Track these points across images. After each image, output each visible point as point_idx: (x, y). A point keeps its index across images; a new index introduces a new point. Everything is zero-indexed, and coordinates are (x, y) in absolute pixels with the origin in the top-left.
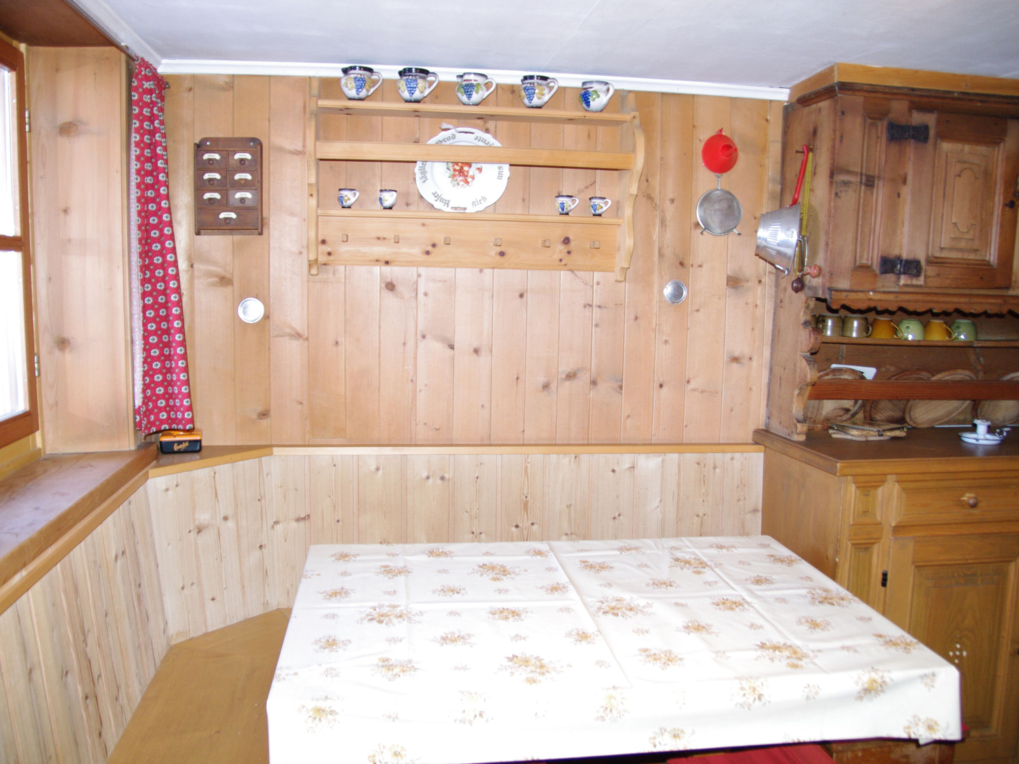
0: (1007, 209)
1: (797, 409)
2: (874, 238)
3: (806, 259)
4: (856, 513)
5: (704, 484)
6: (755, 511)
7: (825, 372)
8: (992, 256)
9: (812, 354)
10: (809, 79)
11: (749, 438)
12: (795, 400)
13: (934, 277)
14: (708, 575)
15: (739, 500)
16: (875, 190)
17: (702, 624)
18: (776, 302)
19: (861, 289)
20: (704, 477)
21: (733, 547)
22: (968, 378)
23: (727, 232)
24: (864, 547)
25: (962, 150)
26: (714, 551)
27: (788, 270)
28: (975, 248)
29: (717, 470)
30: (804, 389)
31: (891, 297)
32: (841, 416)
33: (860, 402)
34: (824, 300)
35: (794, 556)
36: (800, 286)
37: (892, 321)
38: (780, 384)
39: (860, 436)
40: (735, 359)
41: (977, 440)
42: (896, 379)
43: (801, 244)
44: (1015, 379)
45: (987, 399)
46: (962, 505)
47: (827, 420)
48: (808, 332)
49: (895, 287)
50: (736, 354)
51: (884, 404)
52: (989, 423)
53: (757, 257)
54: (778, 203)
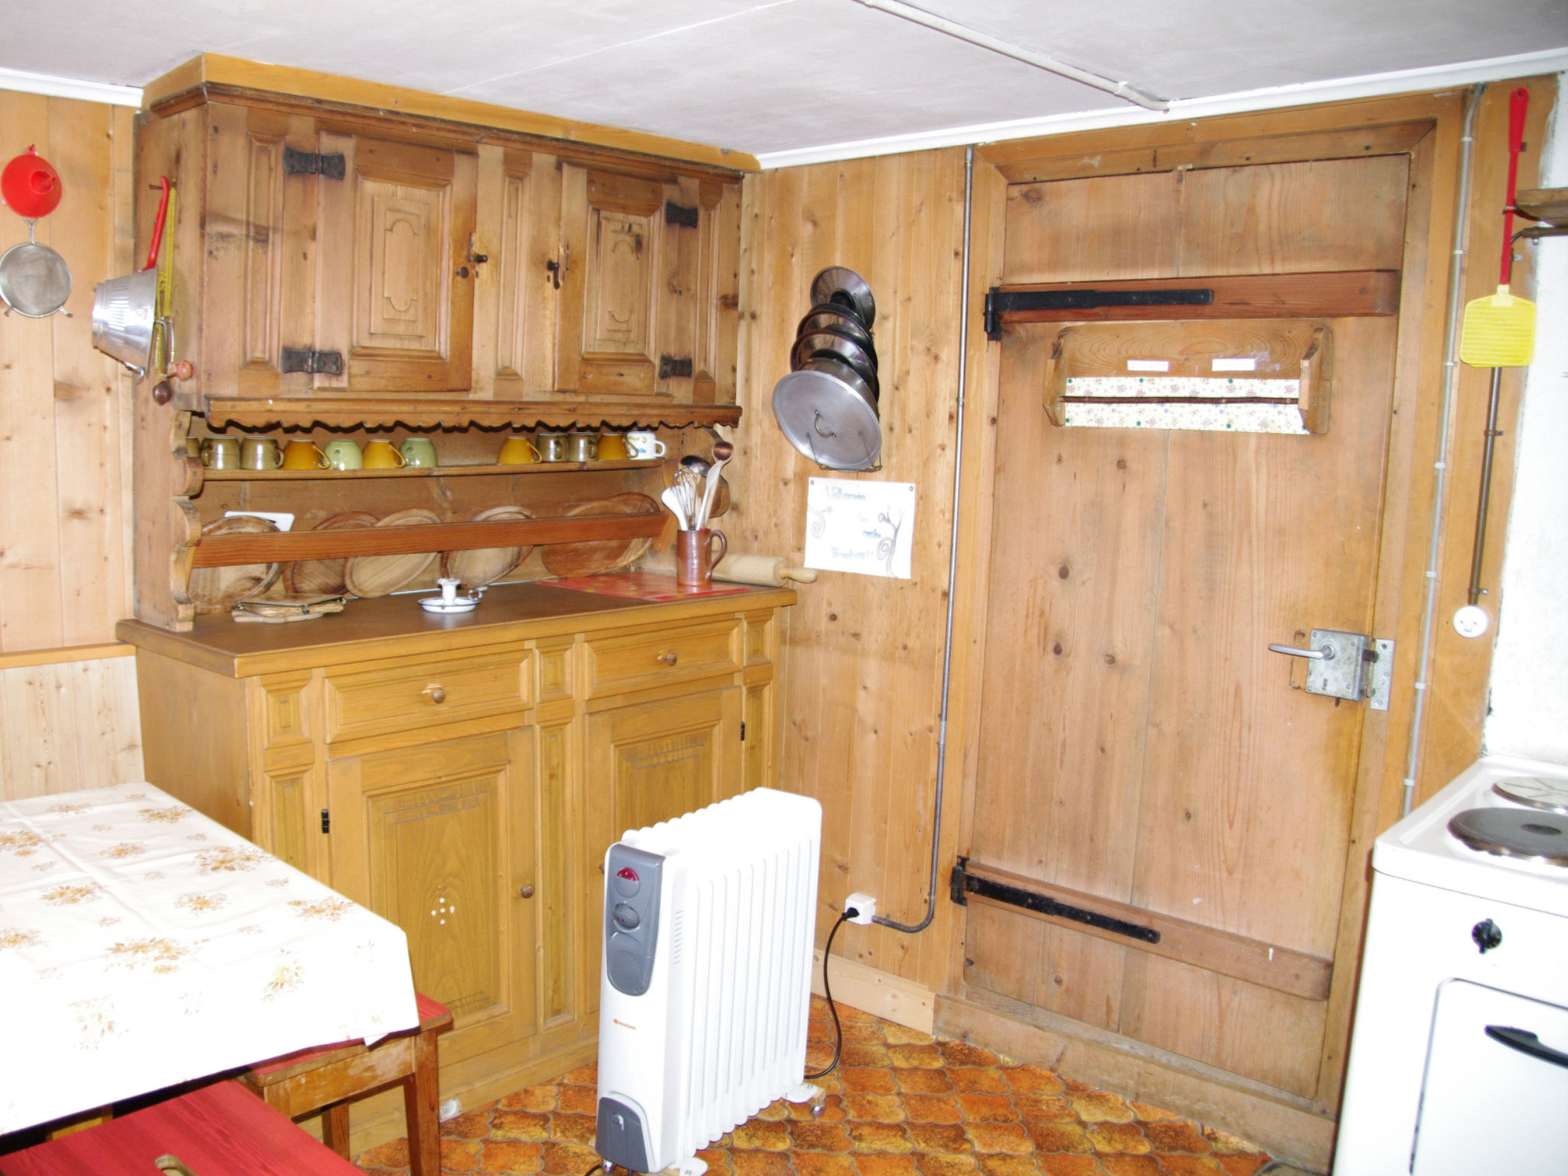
0: (459, 278)
1: (177, 584)
2: (271, 320)
3: (173, 353)
4: (271, 729)
5: (44, 713)
6: (131, 747)
7: (216, 524)
8: (443, 346)
9: (192, 498)
10: (169, 76)
11: (112, 637)
12: (172, 569)
13: (362, 376)
14: (42, 854)
15: (103, 734)
16: (270, 247)
17: (23, 931)
18: (135, 421)
19: (257, 395)
20: (42, 703)
21: (86, 805)
22: (429, 522)
23: (52, 310)
24: (290, 779)
25: (394, 194)
26: (54, 817)
27: (144, 369)
28: (419, 334)
29: (63, 690)
30: (183, 552)
31: (301, 407)
32: (250, 589)
33: (275, 566)
34: (201, 415)
35: (181, 805)
36: (165, 394)
37: (313, 443)
38: (150, 547)
39: (276, 616)
40: (78, 514)
41: (443, 607)
42: (325, 528)
43: (161, 329)
44: (492, 519)
45: (458, 549)
46: (424, 700)
47: (229, 597)
48: (182, 465)
49: (306, 392)
50: (78, 505)
51: (312, 566)
52: (458, 582)
53: (98, 351)
54: (131, 266)
